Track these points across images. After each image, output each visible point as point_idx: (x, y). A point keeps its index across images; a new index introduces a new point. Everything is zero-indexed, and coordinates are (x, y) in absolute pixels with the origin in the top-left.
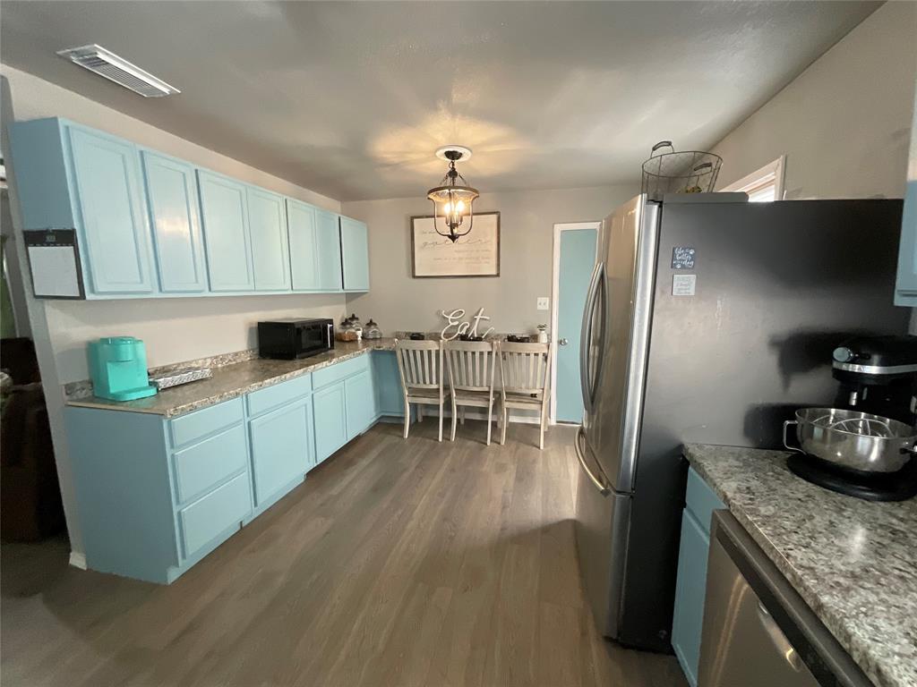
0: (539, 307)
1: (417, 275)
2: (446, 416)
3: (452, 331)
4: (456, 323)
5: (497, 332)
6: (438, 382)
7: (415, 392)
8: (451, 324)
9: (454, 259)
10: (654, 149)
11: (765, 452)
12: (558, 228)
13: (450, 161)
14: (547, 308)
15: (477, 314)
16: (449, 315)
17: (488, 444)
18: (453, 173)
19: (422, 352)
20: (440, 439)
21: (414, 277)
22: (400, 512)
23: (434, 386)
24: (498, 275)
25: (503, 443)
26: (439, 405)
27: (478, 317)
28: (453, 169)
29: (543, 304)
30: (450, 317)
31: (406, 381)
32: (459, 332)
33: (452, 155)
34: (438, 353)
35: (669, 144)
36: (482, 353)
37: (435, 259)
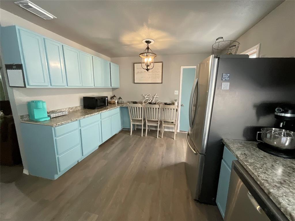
0: (175, 94)
1: (135, 82)
2: (144, 128)
3: (146, 101)
4: (148, 98)
5: (161, 102)
6: (141, 118)
7: (134, 120)
8: (146, 99)
9: (147, 77)
10: (217, 40)
11: (250, 142)
12: (182, 68)
13: (147, 44)
14: (178, 94)
15: (155, 96)
16: (145, 95)
17: (158, 137)
18: (148, 48)
19: (136, 108)
20: (142, 136)
21: (134, 83)
22: (129, 159)
24: (162, 83)
25: (162, 137)
26: (142, 125)
27: (155, 97)
28: (148, 47)
29: (176, 93)
30: (146, 97)
31: (131, 117)
32: (149, 102)
33: (148, 42)
34: (142, 108)
35: (222, 38)
36: (156, 108)
37: (141, 77)
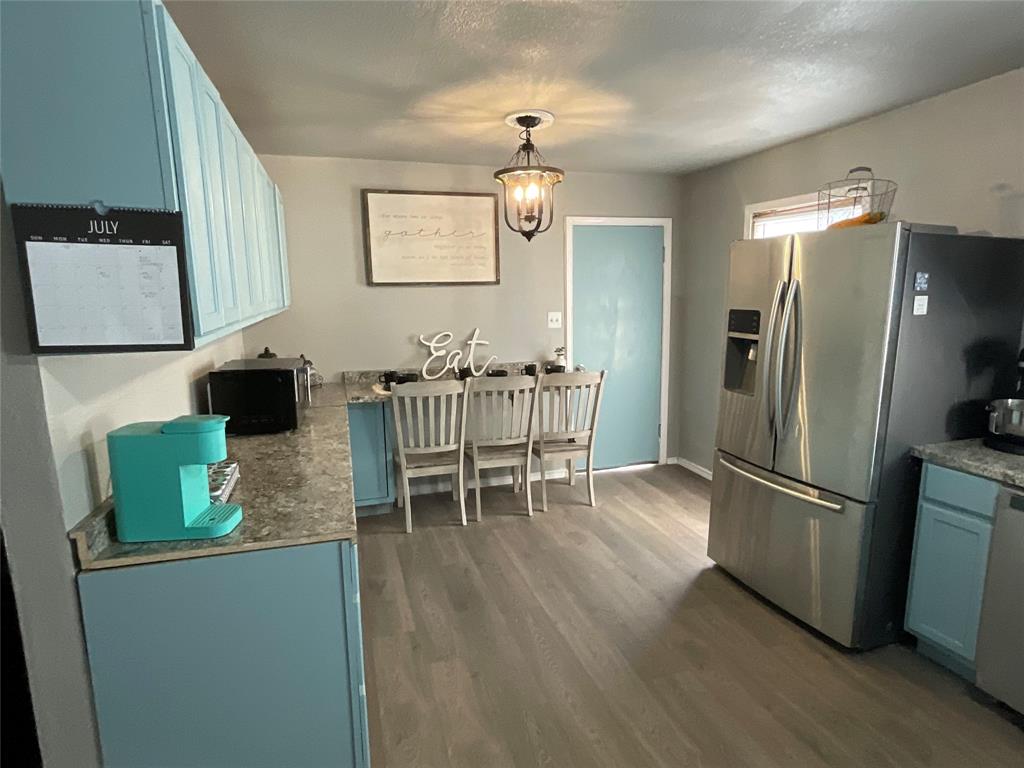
0: (551, 325)
1: (376, 279)
3: (437, 364)
4: (442, 353)
5: (500, 362)
7: (416, 460)
8: (435, 354)
9: (434, 257)
10: (851, 172)
12: (571, 221)
14: (560, 326)
15: (471, 337)
16: (429, 339)
17: (531, 513)
18: (528, 147)
20: (465, 523)
21: (370, 283)
23: (453, 447)
24: (497, 282)
25: (545, 509)
27: (473, 343)
28: (528, 140)
29: (555, 319)
30: (432, 345)
31: (407, 445)
32: (448, 366)
33: (528, 122)
35: (869, 170)
37: (403, 257)
